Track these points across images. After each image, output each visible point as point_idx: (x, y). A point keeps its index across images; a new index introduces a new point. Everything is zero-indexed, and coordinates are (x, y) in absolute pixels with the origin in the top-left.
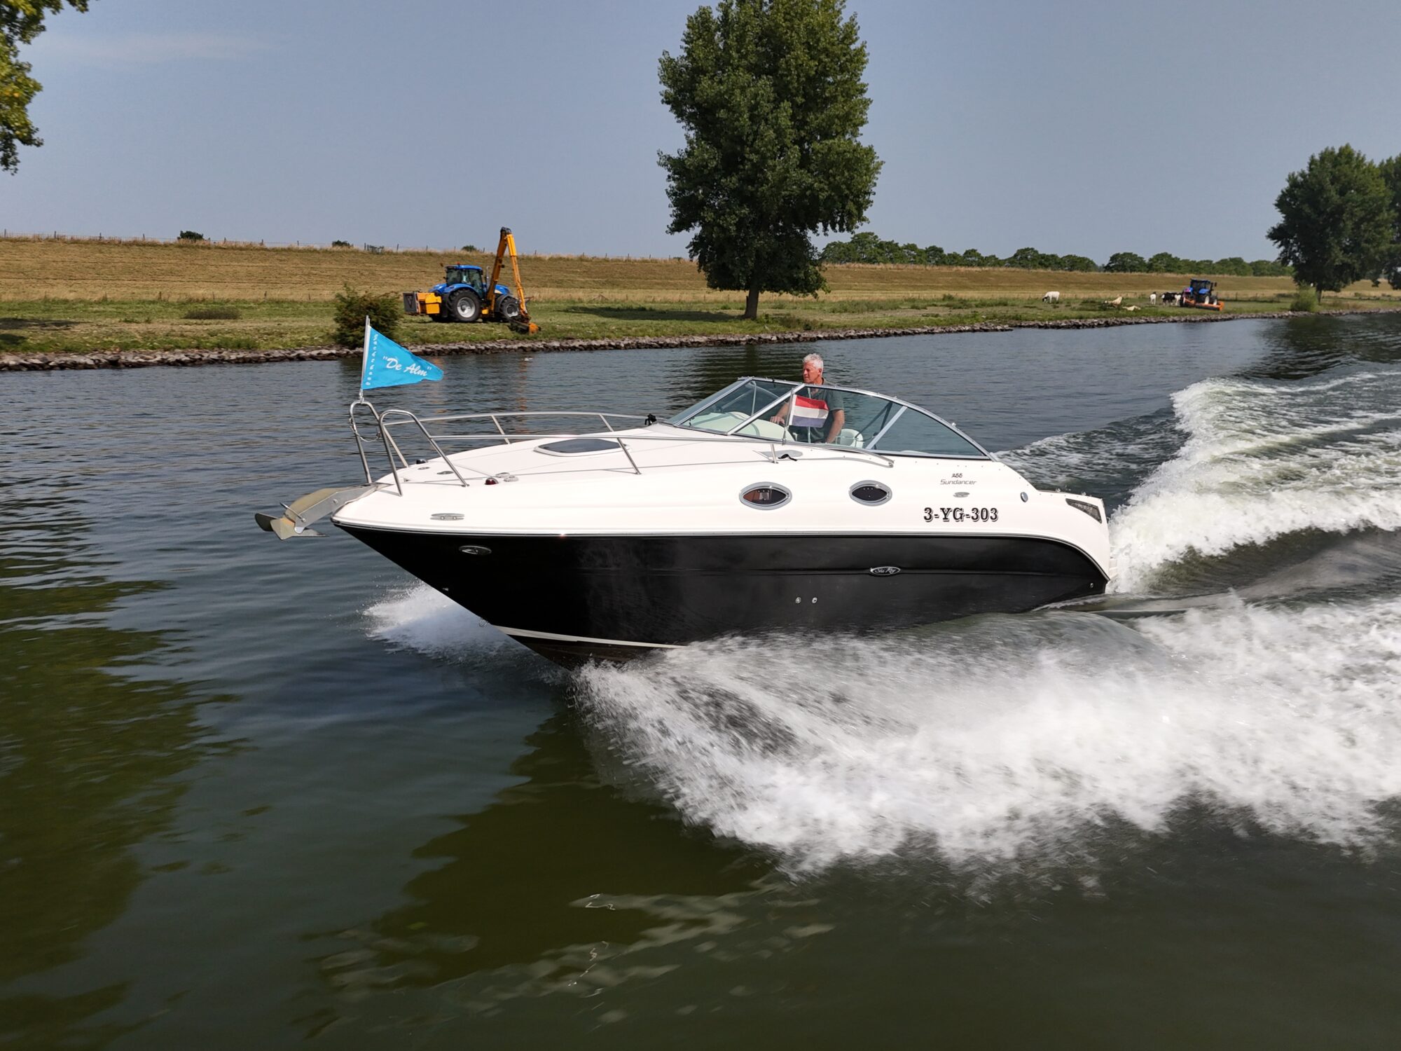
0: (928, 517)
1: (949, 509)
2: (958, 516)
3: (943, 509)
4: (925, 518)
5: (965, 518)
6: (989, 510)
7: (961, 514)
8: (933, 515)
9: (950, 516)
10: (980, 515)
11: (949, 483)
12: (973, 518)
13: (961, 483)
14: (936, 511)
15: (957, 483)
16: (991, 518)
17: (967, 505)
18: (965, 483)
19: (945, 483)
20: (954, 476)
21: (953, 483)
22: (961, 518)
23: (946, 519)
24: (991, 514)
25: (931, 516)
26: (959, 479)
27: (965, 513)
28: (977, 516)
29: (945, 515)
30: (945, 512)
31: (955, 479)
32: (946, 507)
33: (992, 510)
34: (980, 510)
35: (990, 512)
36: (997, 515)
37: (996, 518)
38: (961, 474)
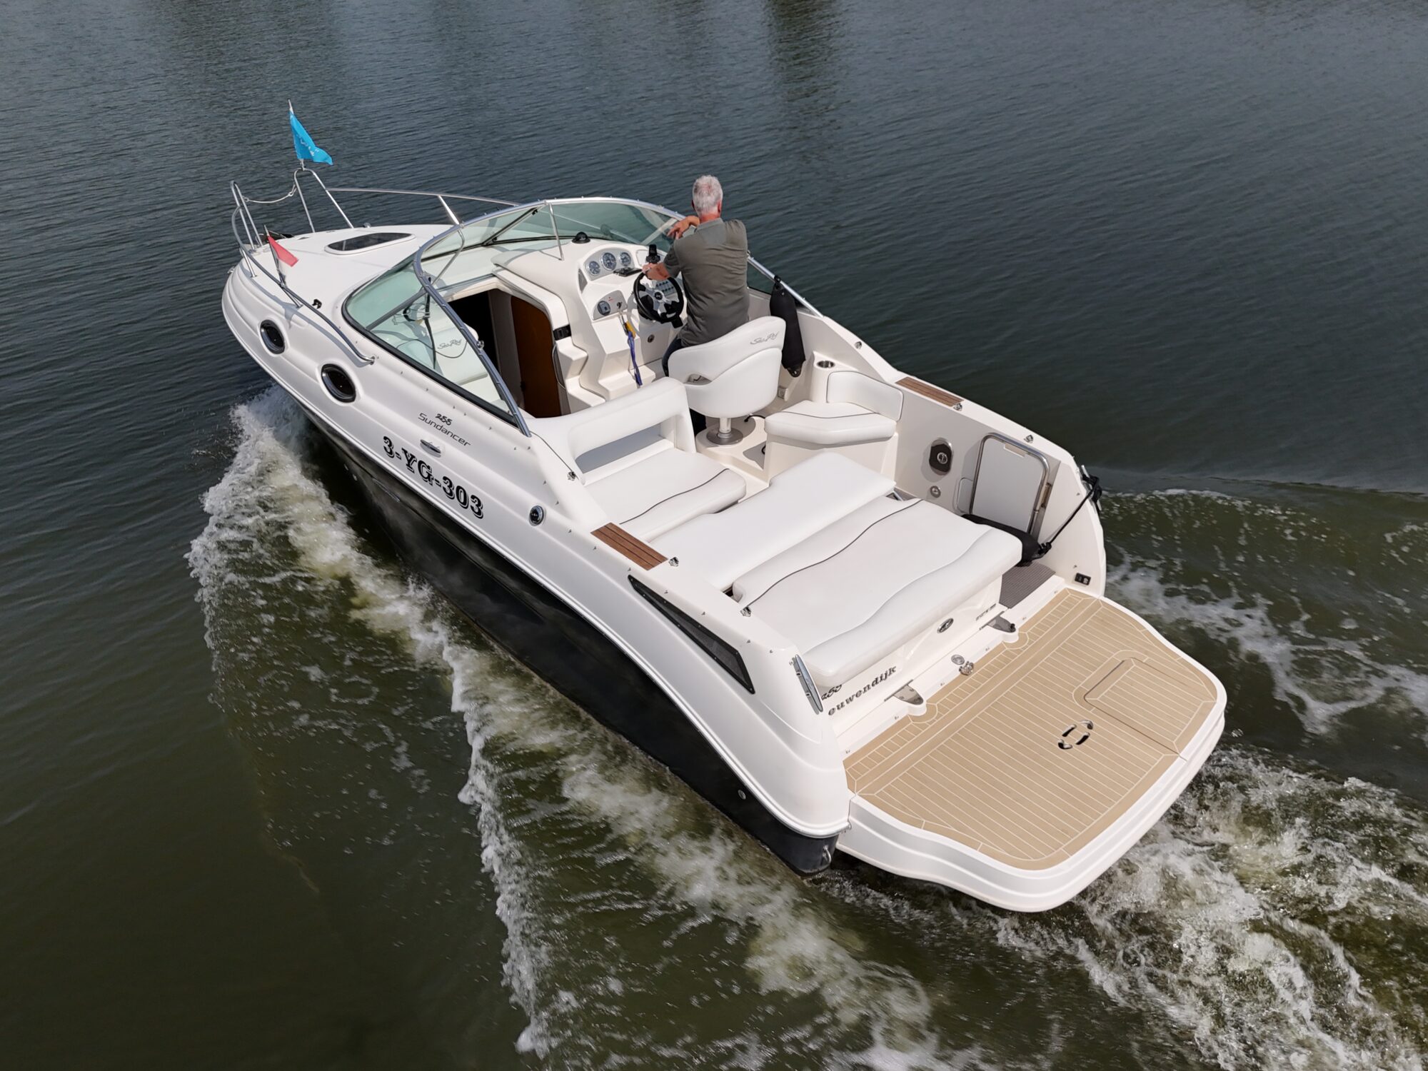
1: (413, 456)
2: (425, 473)
3: (405, 452)
4: (385, 448)
5: (434, 482)
6: (469, 494)
7: (429, 475)
8: (394, 451)
9: (415, 466)
10: (454, 492)
11: (431, 423)
12: (444, 489)
13: (447, 432)
14: (397, 448)
15: (440, 429)
16: (472, 508)
17: (436, 468)
18: (453, 436)
19: (425, 420)
20: (439, 416)
21: (436, 426)
22: (429, 479)
23: (409, 466)
24: (471, 503)
25: (391, 452)
26: (445, 426)
27: (434, 475)
28: (451, 492)
29: (409, 461)
30: (409, 458)
31: (438, 422)
32: (409, 451)
33: (473, 497)
34: (455, 485)
35: (470, 499)
36: (482, 511)
37: (479, 513)
38: (449, 420)
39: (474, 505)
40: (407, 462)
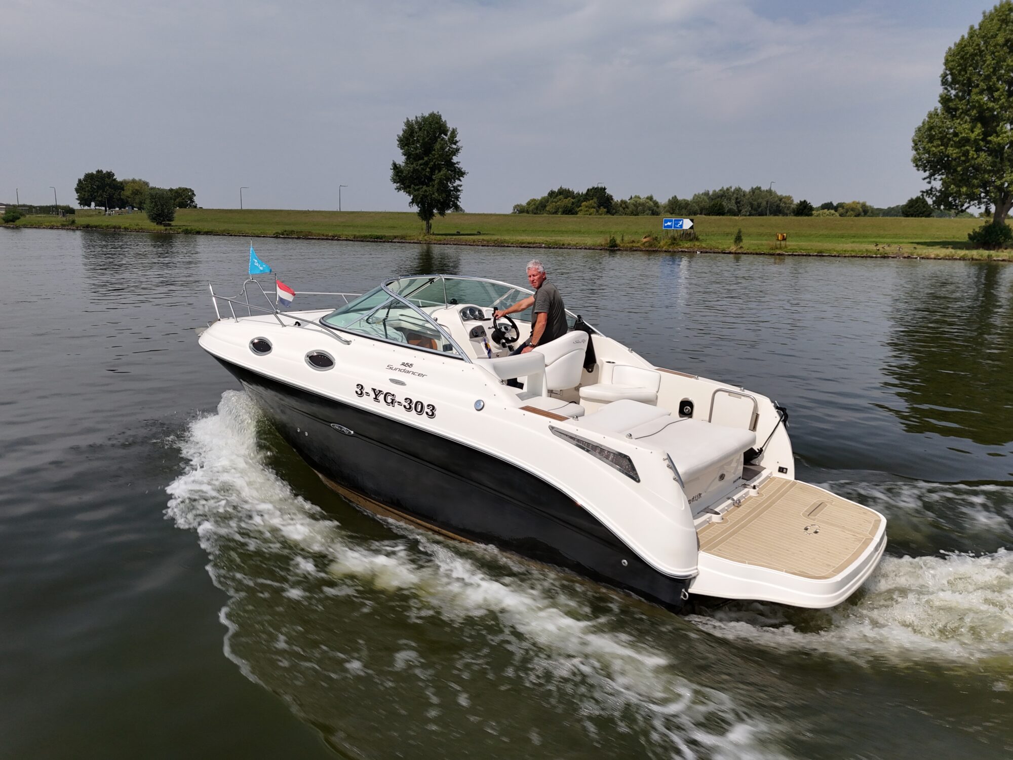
0: (360, 393)
1: (380, 391)
2: (389, 400)
3: (374, 390)
4: (357, 392)
5: (396, 404)
6: (425, 405)
7: (393, 400)
8: (364, 392)
9: (381, 397)
10: (413, 406)
11: (396, 369)
12: (405, 406)
13: (408, 372)
14: (367, 389)
15: (404, 371)
16: (427, 413)
17: (400, 394)
18: (413, 373)
19: (390, 368)
20: (403, 364)
21: (400, 370)
22: (392, 403)
23: (376, 399)
24: (426, 410)
25: (362, 393)
26: (408, 368)
27: (397, 399)
28: (410, 407)
29: (376, 395)
30: (377, 393)
31: (403, 367)
32: (378, 389)
33: (428, 405)
34: (414, 401)
35: (426, 407)
36: (435, 413)
37: (433, 414)
38: (411, 365)
39: (429, 411)
40: (374, 396)
